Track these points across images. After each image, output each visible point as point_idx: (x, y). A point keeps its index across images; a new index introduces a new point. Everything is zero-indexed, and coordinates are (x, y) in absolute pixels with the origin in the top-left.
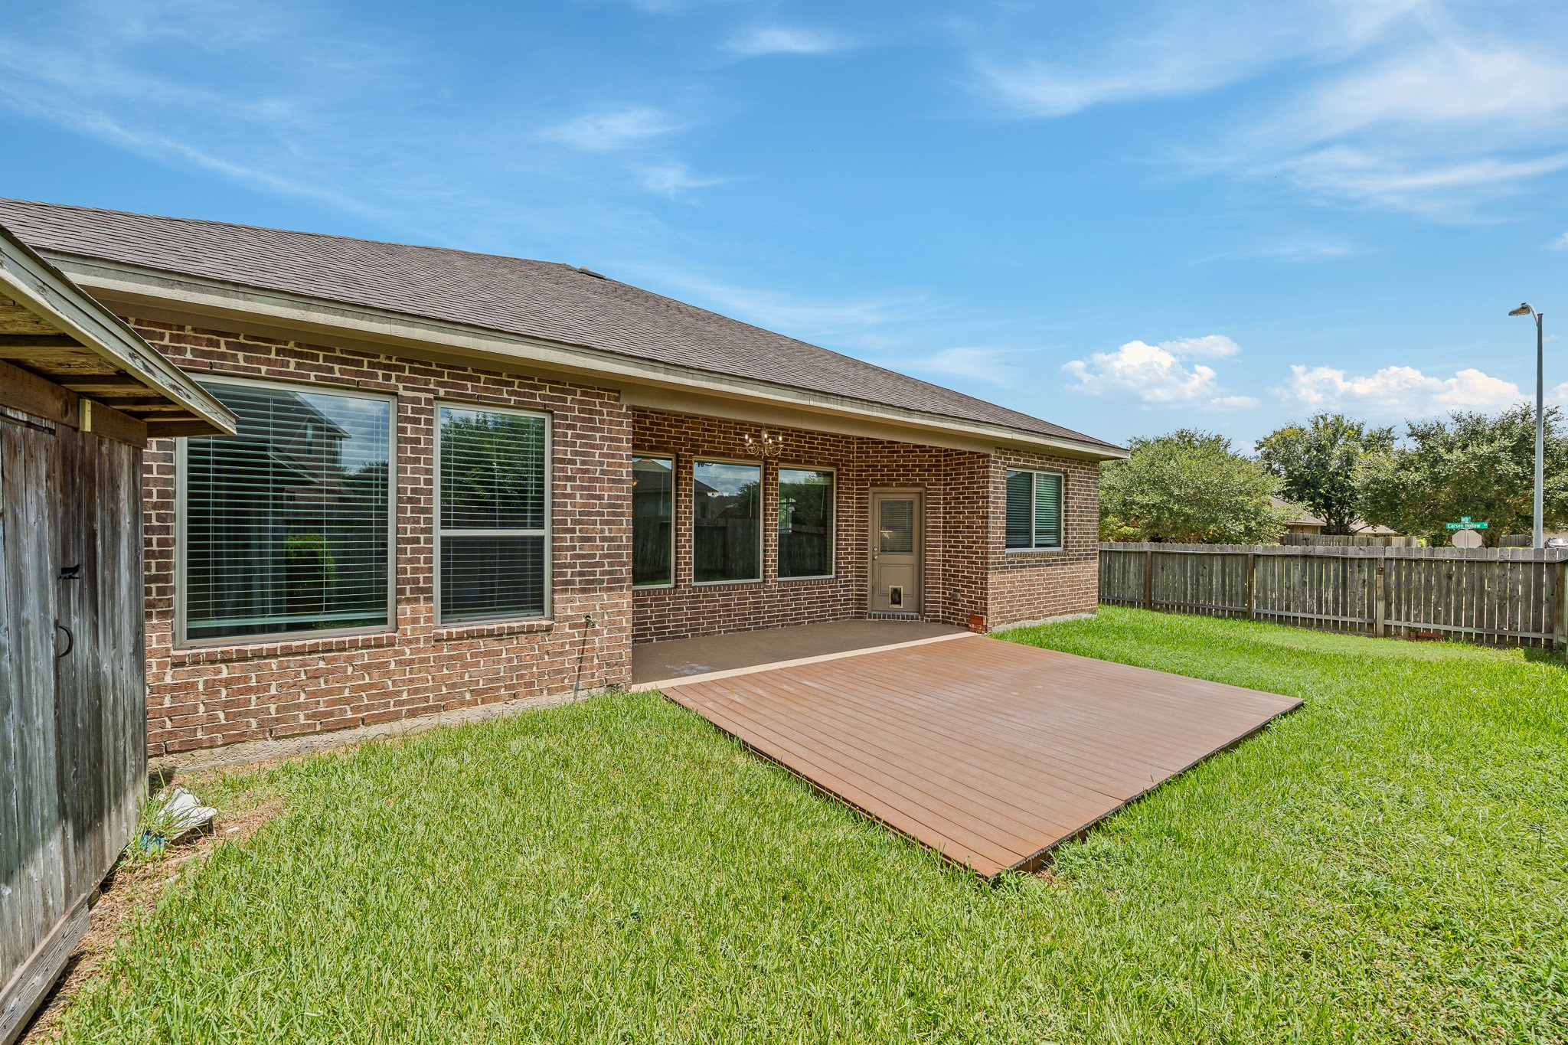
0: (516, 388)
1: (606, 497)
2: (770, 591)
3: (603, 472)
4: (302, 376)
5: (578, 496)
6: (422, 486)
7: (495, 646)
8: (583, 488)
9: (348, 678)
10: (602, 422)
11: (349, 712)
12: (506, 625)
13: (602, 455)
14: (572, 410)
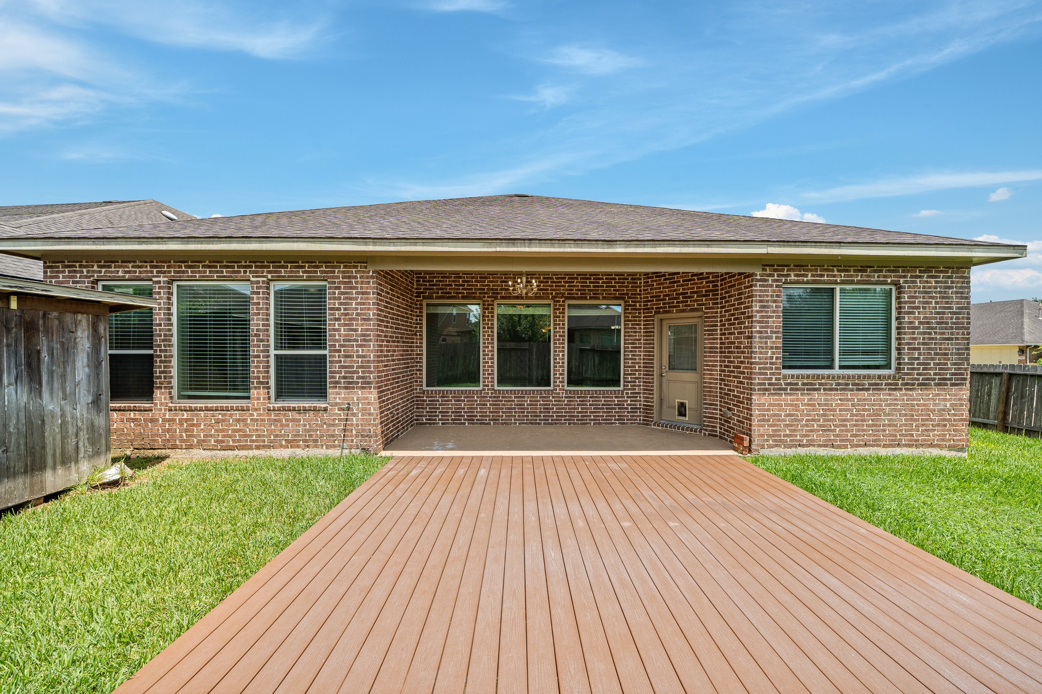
0: (306, 269)
1: (360, 330)
2: (557, 397)
3: (358, 314)
4: (211, 276)
5: (342, 330)
6: (261, 327)
7: (297, 416)
8: (345, 325)
9: (231, 425)
10: (357, 283)
11: (231, 442)
12: (302, 405)
13: (357, 304)
14: (338, 277)
